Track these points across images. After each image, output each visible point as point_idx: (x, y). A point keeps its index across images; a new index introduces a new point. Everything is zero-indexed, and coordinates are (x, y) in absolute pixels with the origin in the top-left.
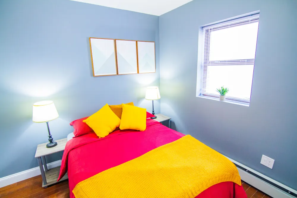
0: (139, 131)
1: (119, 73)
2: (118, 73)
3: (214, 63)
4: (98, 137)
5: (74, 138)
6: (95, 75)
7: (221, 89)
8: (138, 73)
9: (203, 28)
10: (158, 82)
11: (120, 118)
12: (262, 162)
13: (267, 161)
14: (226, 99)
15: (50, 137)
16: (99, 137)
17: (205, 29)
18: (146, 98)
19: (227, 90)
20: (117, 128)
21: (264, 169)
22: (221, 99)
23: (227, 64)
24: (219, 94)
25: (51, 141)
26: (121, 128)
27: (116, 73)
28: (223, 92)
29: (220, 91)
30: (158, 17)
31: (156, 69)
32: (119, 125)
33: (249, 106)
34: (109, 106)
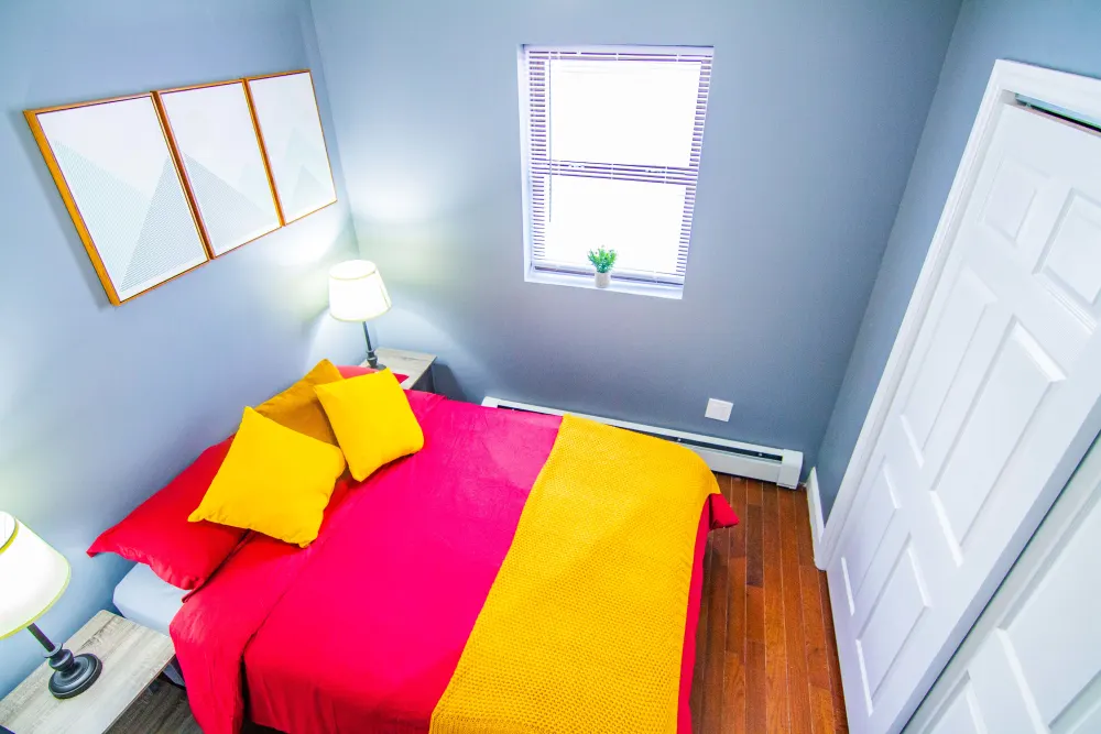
1: (217, 251)
2: (211, 255)
3: (566, 169)
6: (123, 296)
7: (598, 254)
11: (336, 443)
12: (709, 414)
13: (719, 409)
14: (612, 277)
16: (302, 546)
20: (346, 483)
21: (715, 427)
22: (601, 284)
23: (612, 176)
24: (591, 266)
26: (358, 475)
27: (203, 257)
28: (603, 263)
29: (595, 262)
32: (347, 465)
33: (679, 297)
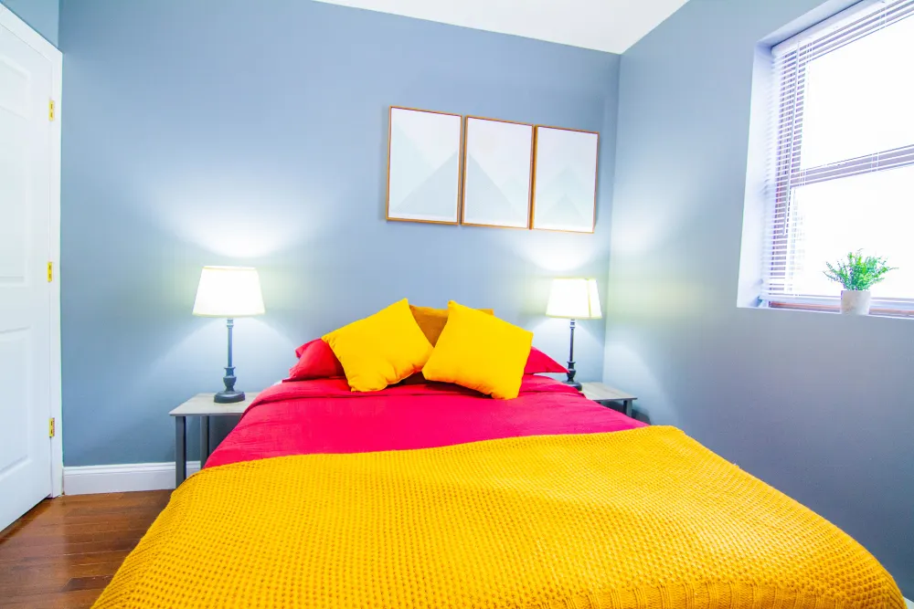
0: (489, 396)
1: (466, 220)
2: (461, 219)
4: (350, 388)
5: (285, 383)
6: (391, 215)
7: (847, 263)
8: (530, 227)
9: (775, 51)
10: (603, 268)
11: (434, 344)
15: (230, 371)
16: (352, 390)
17: (780, 53)
18: (548, 313)
19: (878, 266)
24: (835, 289)
25: (230, 383)
26: (427, 374)
27: (454, 219)
28: (857, 276)
29: (841, 275)
30: (619, 57)
31: (599, 221)
34: (411, 307)
